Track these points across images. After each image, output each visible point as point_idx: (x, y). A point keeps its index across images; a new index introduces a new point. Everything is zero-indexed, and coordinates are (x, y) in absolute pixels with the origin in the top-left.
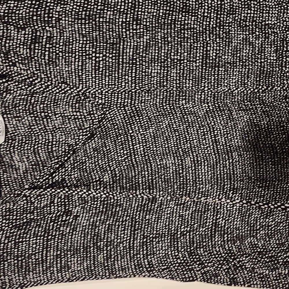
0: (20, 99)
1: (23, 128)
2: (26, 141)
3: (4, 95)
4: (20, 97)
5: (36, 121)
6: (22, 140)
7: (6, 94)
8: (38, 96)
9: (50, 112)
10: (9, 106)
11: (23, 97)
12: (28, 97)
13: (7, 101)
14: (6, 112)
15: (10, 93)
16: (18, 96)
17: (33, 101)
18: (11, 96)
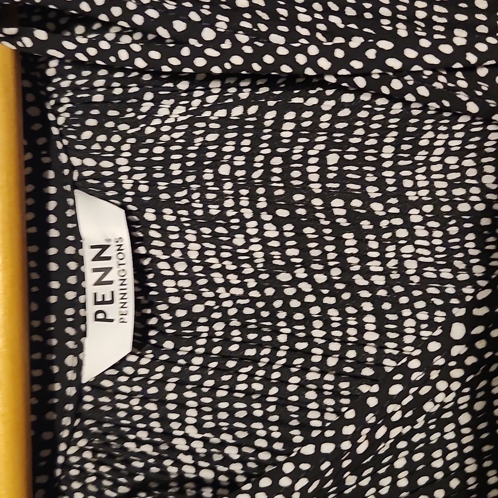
0: (224, 122)
1: (233, 279)
2: (245, 344)
3: (146, 107)
4: (222, 113)
5: (301, 241)
6: (227, 340)
7: (157, 101)
8: (313, 101)
9: (372, 191)
10: (166, 163)
11: (237, 111)
12: (263, 109)
13: (157, 135)
14: (154, 191)
15: (175, 94)
16: (214, 108)
17: (287, 132)
18: (180, 109)
